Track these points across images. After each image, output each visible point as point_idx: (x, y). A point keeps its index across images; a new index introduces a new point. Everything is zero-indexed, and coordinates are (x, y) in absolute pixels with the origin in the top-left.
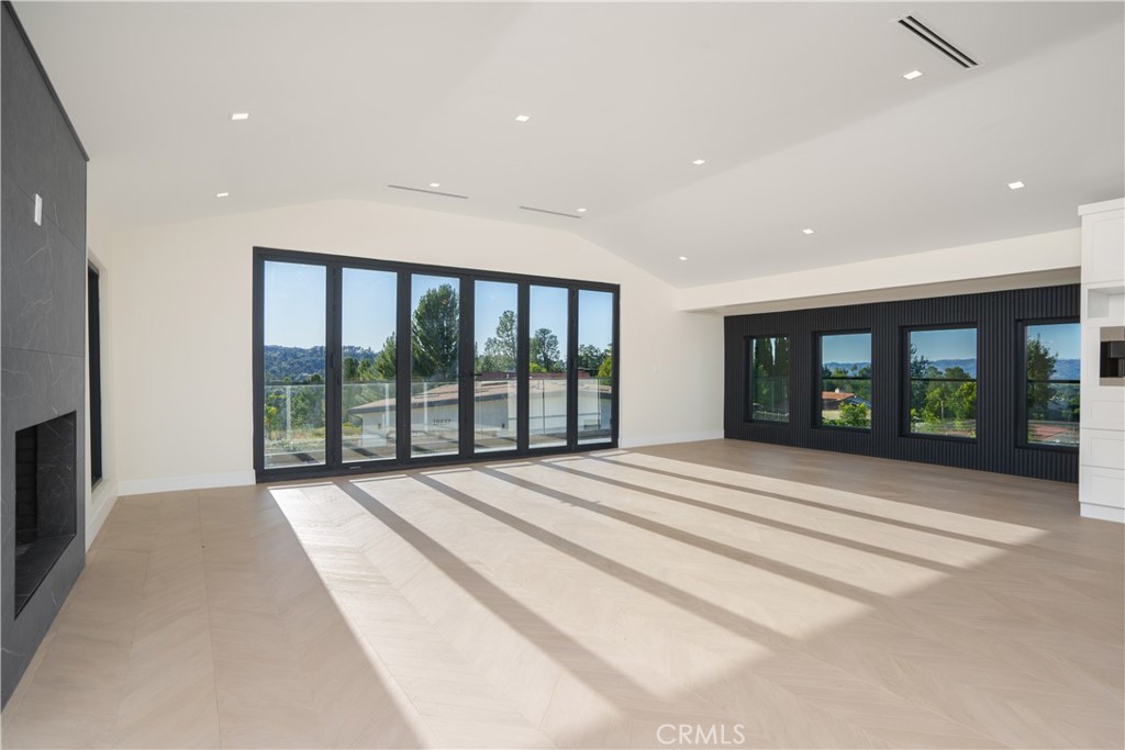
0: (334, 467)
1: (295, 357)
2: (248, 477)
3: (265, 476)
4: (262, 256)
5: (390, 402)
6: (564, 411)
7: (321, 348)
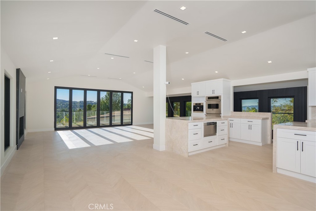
0: (70, 128)
1: (75, 104)
2: (54, 129)
3: (56, 129)
4: (56, 88)
5: (96, 116)
6: (130, 118)
7: (82, 101)
